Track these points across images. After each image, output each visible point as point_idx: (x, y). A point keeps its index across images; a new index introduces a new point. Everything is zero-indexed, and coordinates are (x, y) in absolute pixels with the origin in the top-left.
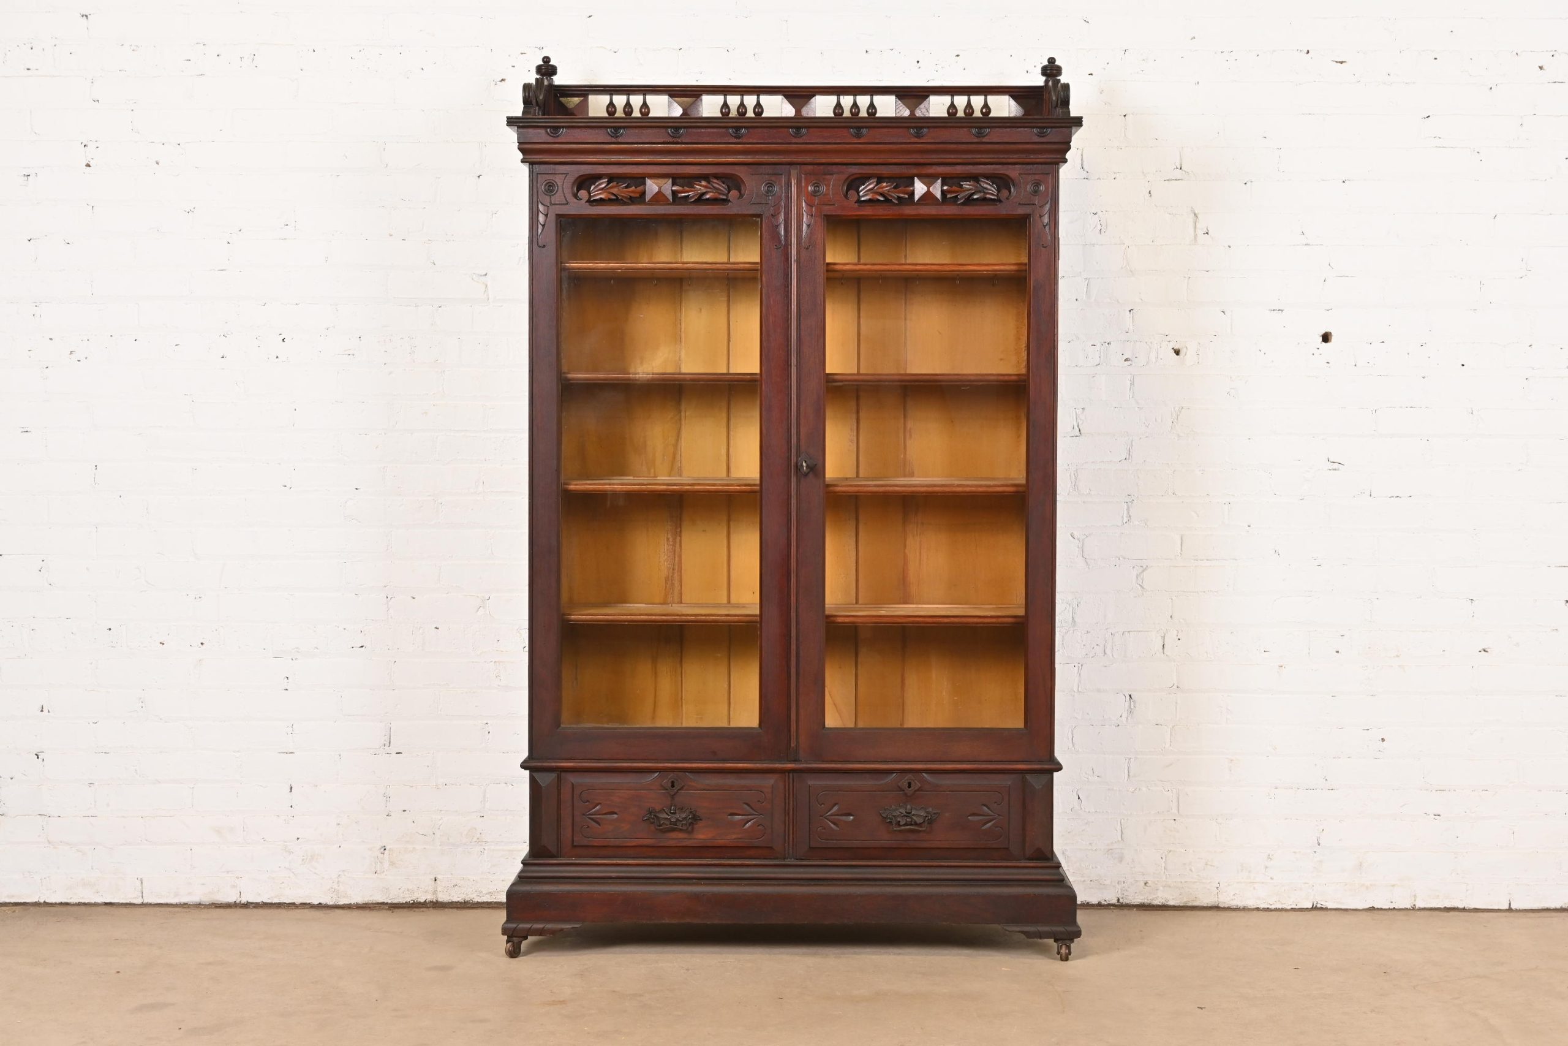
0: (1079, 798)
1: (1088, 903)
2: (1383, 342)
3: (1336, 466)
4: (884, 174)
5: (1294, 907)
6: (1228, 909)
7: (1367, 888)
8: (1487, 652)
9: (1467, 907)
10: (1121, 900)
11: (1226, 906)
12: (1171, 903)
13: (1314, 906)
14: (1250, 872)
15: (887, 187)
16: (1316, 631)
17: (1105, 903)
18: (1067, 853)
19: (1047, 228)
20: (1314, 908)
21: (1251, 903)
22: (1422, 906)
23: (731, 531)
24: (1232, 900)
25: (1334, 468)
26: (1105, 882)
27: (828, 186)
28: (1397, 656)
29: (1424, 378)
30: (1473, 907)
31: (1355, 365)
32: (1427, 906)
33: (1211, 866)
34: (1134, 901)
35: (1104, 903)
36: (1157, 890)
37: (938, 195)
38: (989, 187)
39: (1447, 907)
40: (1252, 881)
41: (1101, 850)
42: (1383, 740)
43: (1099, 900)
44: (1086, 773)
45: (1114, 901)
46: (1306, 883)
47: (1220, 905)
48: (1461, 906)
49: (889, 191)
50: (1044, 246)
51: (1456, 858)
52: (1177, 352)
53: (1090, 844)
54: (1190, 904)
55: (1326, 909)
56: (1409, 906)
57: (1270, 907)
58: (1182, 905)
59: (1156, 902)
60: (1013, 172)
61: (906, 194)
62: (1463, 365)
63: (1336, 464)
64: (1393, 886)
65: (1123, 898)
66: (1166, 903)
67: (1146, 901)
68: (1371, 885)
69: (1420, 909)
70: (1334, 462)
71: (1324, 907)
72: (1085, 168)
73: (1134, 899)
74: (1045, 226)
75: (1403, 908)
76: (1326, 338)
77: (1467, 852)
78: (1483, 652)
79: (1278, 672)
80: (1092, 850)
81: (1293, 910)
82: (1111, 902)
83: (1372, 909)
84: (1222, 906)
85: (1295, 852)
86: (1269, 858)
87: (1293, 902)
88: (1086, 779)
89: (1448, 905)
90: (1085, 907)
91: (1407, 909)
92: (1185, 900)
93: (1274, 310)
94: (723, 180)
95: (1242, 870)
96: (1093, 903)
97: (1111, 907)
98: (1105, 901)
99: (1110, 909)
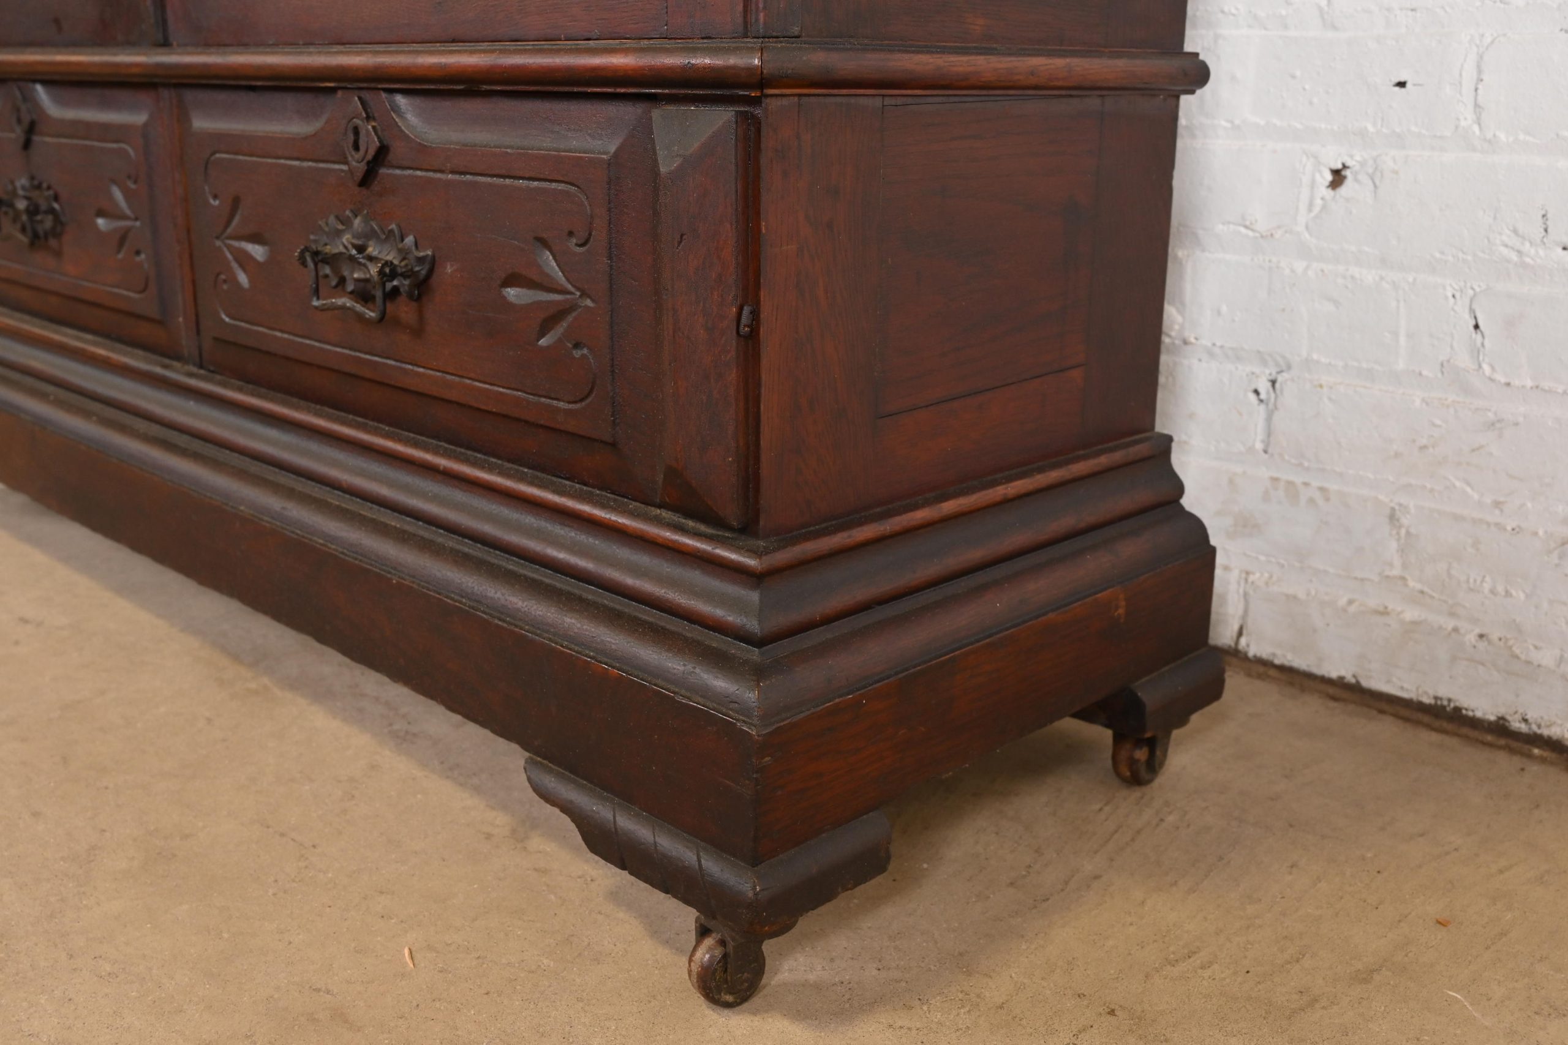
0: (1477, 327)
1: (1458, 710)
17: (1523, 728)
18: (1405, 521)
26: (1536, 657)
35: (1517, 725)
41: (1536, 534)
43: (1502, 711)
44: (1515, 231)
53: (1497, 504)
80: (1500, 527)
82: (1545, 732)
88: (1514, 257)
90: (1445, 725)
96: (1479, 714)
97: (1536, 751)
98: (1525, 721)
99: (1530, 756)
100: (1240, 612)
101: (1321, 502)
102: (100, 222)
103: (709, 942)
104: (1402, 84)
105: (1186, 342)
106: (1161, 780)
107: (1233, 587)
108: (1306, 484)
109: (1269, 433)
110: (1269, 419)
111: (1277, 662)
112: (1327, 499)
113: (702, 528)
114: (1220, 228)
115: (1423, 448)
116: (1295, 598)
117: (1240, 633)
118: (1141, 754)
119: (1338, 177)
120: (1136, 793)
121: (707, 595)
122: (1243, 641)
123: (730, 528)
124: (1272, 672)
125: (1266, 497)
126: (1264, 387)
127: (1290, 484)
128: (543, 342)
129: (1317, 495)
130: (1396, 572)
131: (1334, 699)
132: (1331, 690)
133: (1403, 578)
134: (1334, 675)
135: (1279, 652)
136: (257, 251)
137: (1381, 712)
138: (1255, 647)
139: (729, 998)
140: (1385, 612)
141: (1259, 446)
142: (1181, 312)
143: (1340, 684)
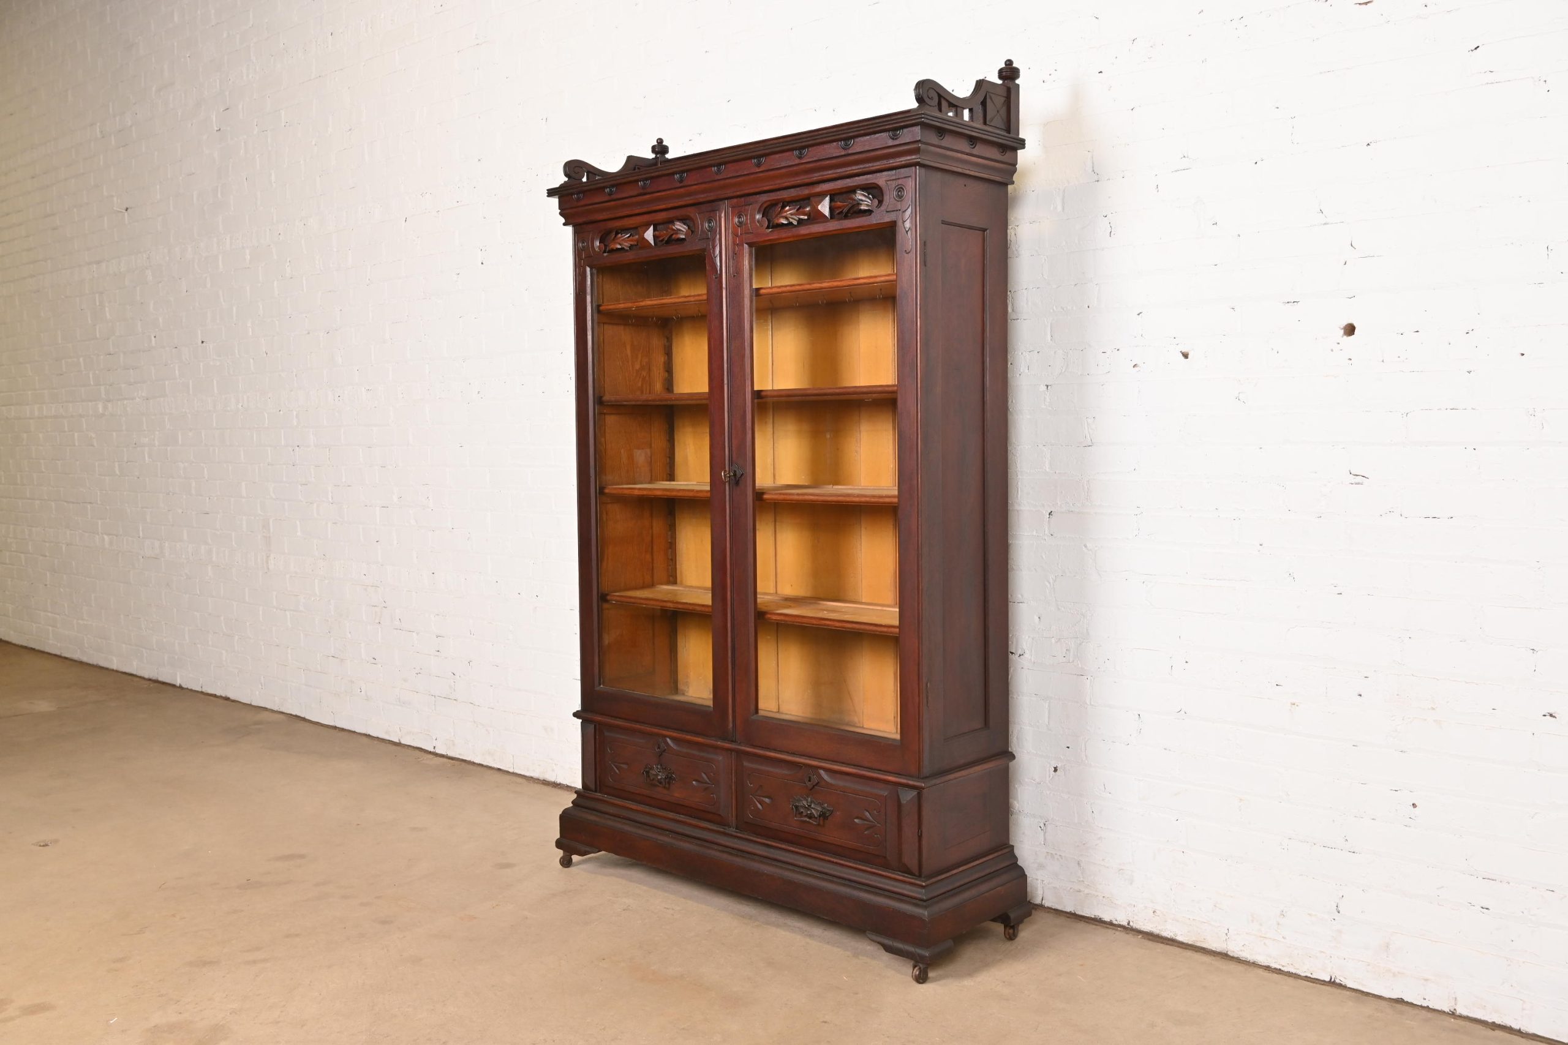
0: (1093, 812)
2: (1417, 331)
3: (1359, 479)
4: (785, 198)
5: (1309, 975)
6: (1238, 960)
7: (1394, 975)
8: (1554, 717)
9: (1524, 1029)
10: (1131, 924)
11: (1236, 956)
12: (1180, 938)
13: (1333, 980)
14: (1261, 925)
15: (789, 210)
16: (1335, 668)
19: (909, 233)
20: (1332, 983)
21: (1262, 960)
22: (1465, 1013)
23: (777, 531)
24: (1241, 951)
25: (1357, 481)
26: (1117, 902)
27: (746, 216)
28: (1433, 709)
29: (1469, 372)
30: (1531, 1031)
31: (1383, 361)
32: (1471, 1015)
33: (1220, 909)
34: (1144, 927)
35: (1115, 922)
36: (1166, 921)
37: (826, 212)
38: (864, 198)
39: (1497, 1022)
40: (1263, 935)
42: (1414, 805)
43: (1110, 918)
44: (1098, 788)
45: (1125, 923)
46: (1322, 952)
47: (1229, 953)
48: (1516, 1026)
49: (791, 214)
50: (907, 251)
51: (1509, 965)
52: (1186, 356)
53: (1103, 860)
54: (1198, 944)
55: (1344, 987)
56: (1447, 1010)
57: (1283, 969)
58: (1190, 943)
59: (1165, 934)
60: (881, 179)
61: (804, 215)
62: (1523, 355)
63: (1359, 478)
64: (1426, 980)
65: (1132, 922)
66: (1174, 937)
67: (1156, 931)
68: (1399, 973)
69: (1461, 1017)
70: (1357, 475)
71: (1343, 984)
72: (1095, 171)
73: (1144, 925)
74: (907, 232)
75: (1440, 1009)
76: (1350, 330)
77: (1524, 962)
78: (1548, 717)
79: (1290, 710)
80: (1105, 866)
81: (1307, 979)
82: (1121, 923)
83: (1400, 1001)
84: (1231, 955)
85: (1310, 915)
86: (1282, 914)
87: (1308, 970)
88: (1099, 794)
89: (1498, 1021)
91: (1444, 1012)
92: (1194, 939)
93: (1288, 302)
94: (684, 221)
95: (1253, 921)
96: (1106, 920)
97: (1119, 929)
98: (1116, 920)
99: (1117, 930)
100: (1042, 893)
101: (1060, 859)
102: (694, 782)
103: (916, 968)
104: (1068, 747)
105: (1020, 812)
106: (1017, 939)
107: (1039, 885)
108: (1056, 854)
109: (1045, 839)
110: (1044, 835)
111: (1053, 908)
112: (1062, 858)
113: (909, 876)
114: (1026, 780)
115: (1084, 844)
116: (1056, 888)
117: (1042, 900)
118: (1011, 931)
119: (1056, 770)
120: (1011, 942)
121: (911, 891)
122: (1043, 902)
123: (915, 875)
124: (1052, 911)
125: (1046, 858)
126: (1042, 826)
127: (1051, 854)
128: (866, 833)
129: (1059, 857)
130: (1082, 879)
131: (1068, 917)
132: (1068, 915)
133: (1083, 881)
134: (1068, 911)
135: (1053, 904)
136: (767, 800)
137: (1081, 920)
138: (1047, 904)
139: (921, 981)
140: (1079, 891)
141: (1043, 843)
142: (1018, 803)
143: (1070, 913)
